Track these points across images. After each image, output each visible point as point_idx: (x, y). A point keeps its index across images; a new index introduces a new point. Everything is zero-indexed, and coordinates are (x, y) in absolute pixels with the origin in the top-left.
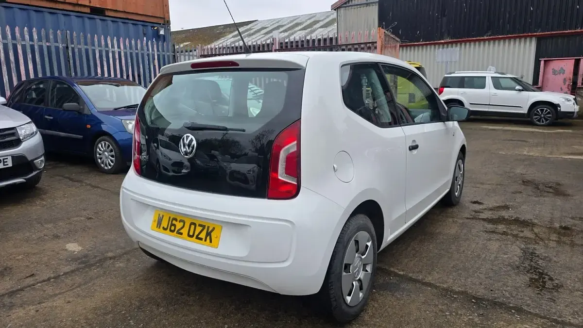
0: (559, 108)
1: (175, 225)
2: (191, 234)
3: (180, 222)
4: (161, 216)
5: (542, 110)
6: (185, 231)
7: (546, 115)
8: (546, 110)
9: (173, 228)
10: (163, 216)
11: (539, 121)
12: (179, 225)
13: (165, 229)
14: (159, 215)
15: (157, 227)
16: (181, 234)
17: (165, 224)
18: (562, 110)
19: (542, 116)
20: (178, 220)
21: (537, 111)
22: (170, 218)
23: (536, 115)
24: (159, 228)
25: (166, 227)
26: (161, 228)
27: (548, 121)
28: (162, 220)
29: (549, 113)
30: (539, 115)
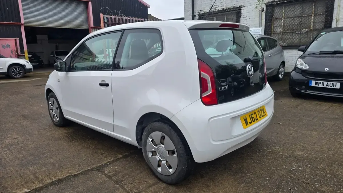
0: (25, 67)
1: (253, 118)
2: (260, 116)
3: (254, 114)
4: (245, 118)
5: (16, 69)
6: (258, 117)
7: (19, 71)
8: (19, 69)
9: (253, 119)
10: (246, 117)
11: (16, 75)
12: (254, 116)
13: (250, 123)
14: (244, 118)
15: (247, 125)
16: (257, 119)
17: (249, 121)
18: (27, 68)
19: (17, 72)
20: (253, 114)
21: (14, 70)
22: (249, 115)
23: (13, 72)
24: (248, 124)
25: (250, 122)
26: (249, 123)
27: (21, 75)
28: (247, 119)
29: (20, 70)
30: (15, 72)
